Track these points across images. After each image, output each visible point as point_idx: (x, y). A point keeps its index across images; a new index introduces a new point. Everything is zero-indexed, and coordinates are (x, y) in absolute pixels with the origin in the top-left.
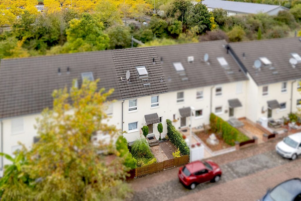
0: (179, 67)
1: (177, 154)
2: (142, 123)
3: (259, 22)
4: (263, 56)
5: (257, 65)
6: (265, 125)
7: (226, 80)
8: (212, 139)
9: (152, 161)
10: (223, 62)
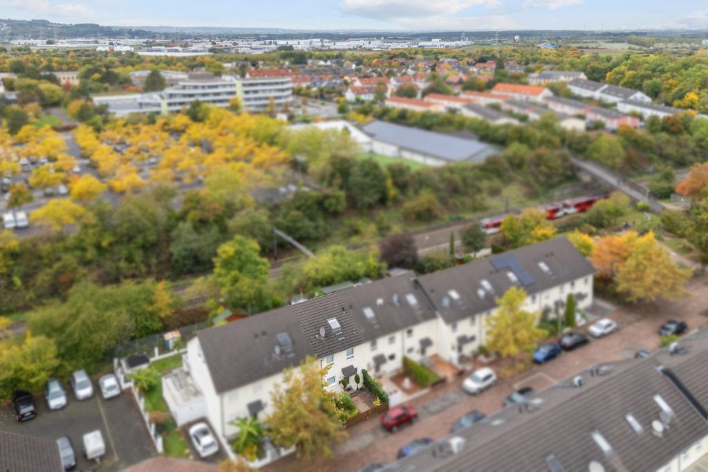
0: (369, 313)
1: (377, 403)
2: (340, 376)
3: (457, 178)
4: (451, 288)
5: (446, 302)
6: (455, 361)
7: (416, 321)
8: (407, 383)
9: (356, 412)
10: (412, 299)
